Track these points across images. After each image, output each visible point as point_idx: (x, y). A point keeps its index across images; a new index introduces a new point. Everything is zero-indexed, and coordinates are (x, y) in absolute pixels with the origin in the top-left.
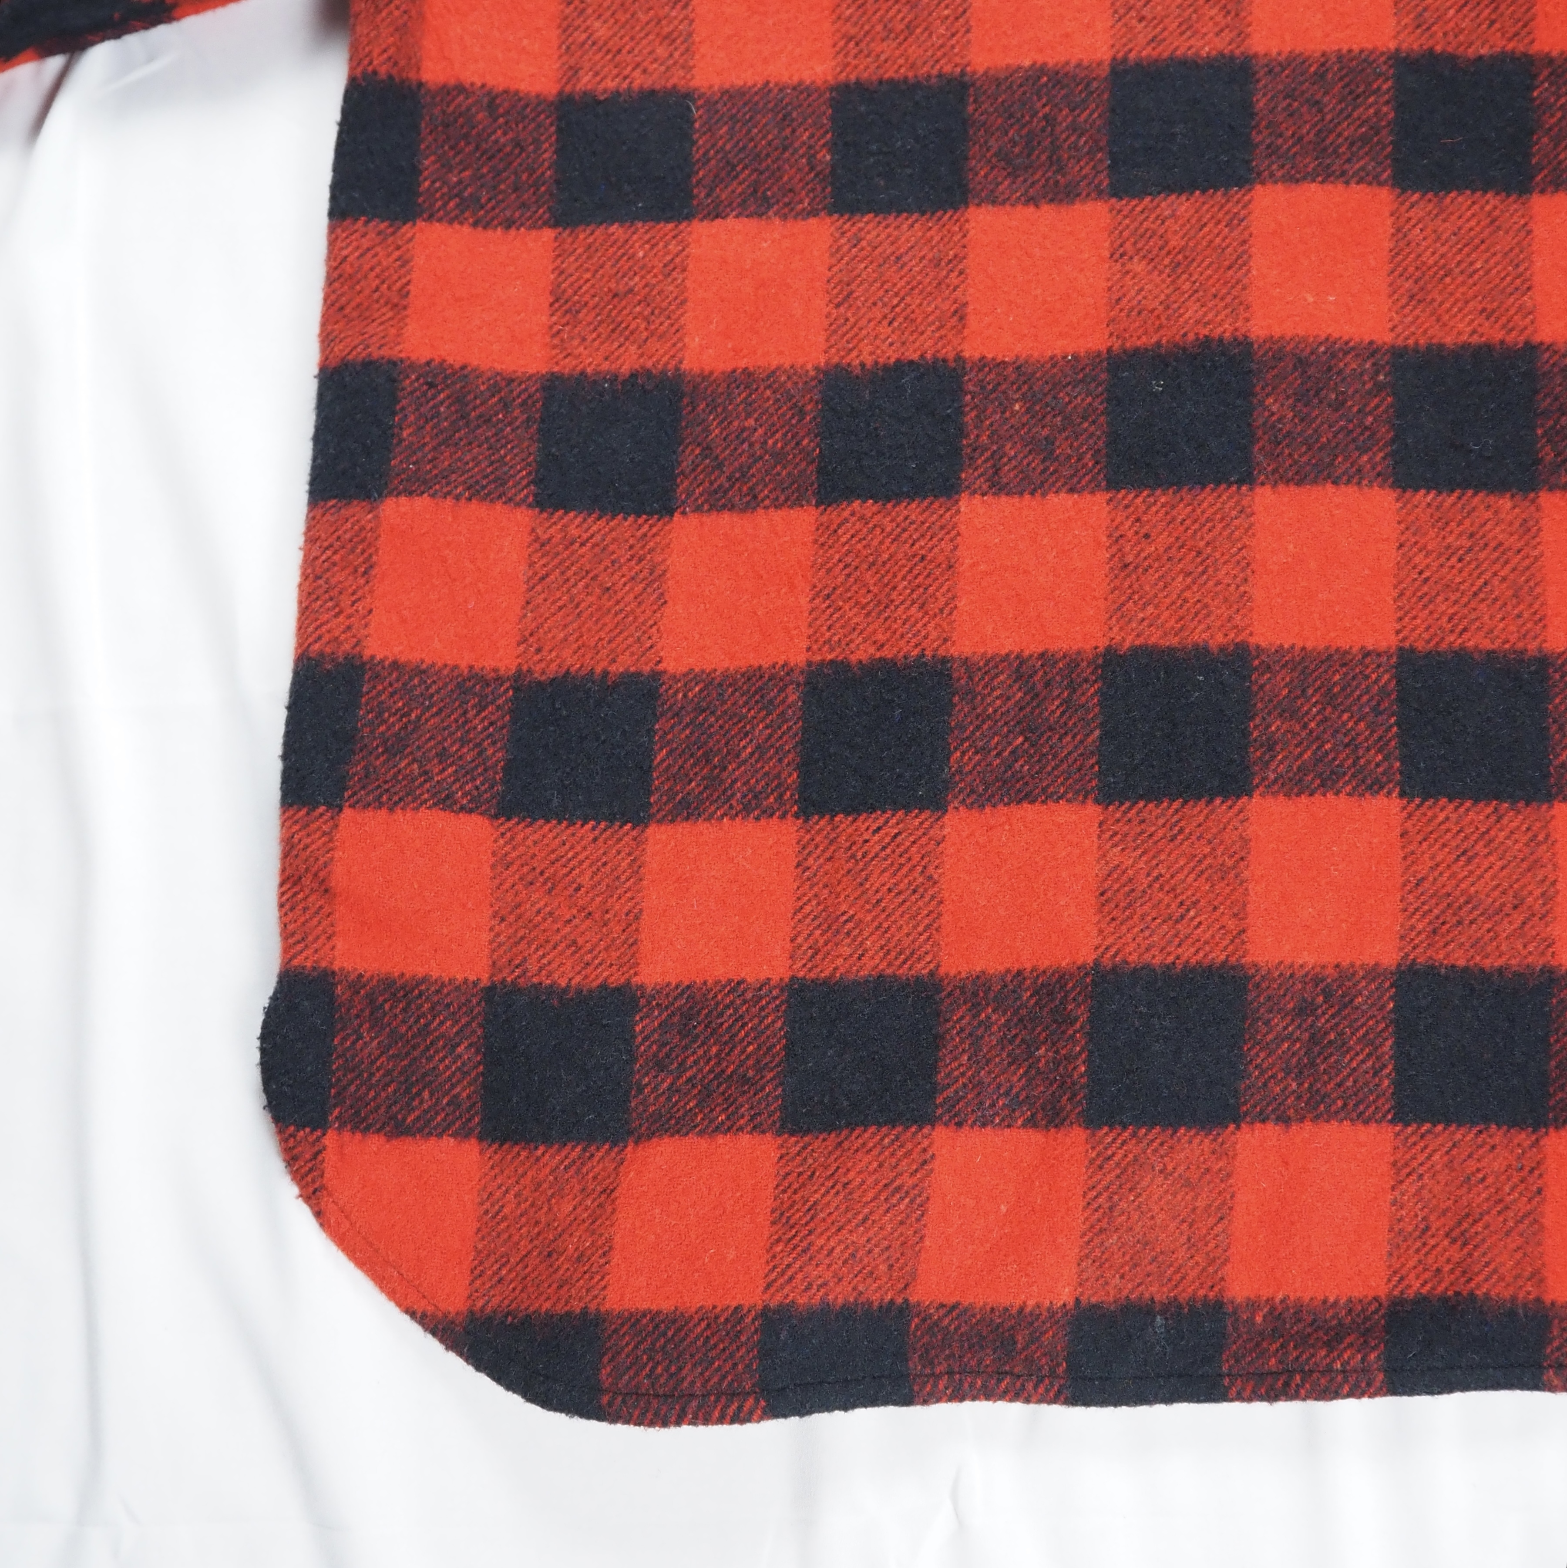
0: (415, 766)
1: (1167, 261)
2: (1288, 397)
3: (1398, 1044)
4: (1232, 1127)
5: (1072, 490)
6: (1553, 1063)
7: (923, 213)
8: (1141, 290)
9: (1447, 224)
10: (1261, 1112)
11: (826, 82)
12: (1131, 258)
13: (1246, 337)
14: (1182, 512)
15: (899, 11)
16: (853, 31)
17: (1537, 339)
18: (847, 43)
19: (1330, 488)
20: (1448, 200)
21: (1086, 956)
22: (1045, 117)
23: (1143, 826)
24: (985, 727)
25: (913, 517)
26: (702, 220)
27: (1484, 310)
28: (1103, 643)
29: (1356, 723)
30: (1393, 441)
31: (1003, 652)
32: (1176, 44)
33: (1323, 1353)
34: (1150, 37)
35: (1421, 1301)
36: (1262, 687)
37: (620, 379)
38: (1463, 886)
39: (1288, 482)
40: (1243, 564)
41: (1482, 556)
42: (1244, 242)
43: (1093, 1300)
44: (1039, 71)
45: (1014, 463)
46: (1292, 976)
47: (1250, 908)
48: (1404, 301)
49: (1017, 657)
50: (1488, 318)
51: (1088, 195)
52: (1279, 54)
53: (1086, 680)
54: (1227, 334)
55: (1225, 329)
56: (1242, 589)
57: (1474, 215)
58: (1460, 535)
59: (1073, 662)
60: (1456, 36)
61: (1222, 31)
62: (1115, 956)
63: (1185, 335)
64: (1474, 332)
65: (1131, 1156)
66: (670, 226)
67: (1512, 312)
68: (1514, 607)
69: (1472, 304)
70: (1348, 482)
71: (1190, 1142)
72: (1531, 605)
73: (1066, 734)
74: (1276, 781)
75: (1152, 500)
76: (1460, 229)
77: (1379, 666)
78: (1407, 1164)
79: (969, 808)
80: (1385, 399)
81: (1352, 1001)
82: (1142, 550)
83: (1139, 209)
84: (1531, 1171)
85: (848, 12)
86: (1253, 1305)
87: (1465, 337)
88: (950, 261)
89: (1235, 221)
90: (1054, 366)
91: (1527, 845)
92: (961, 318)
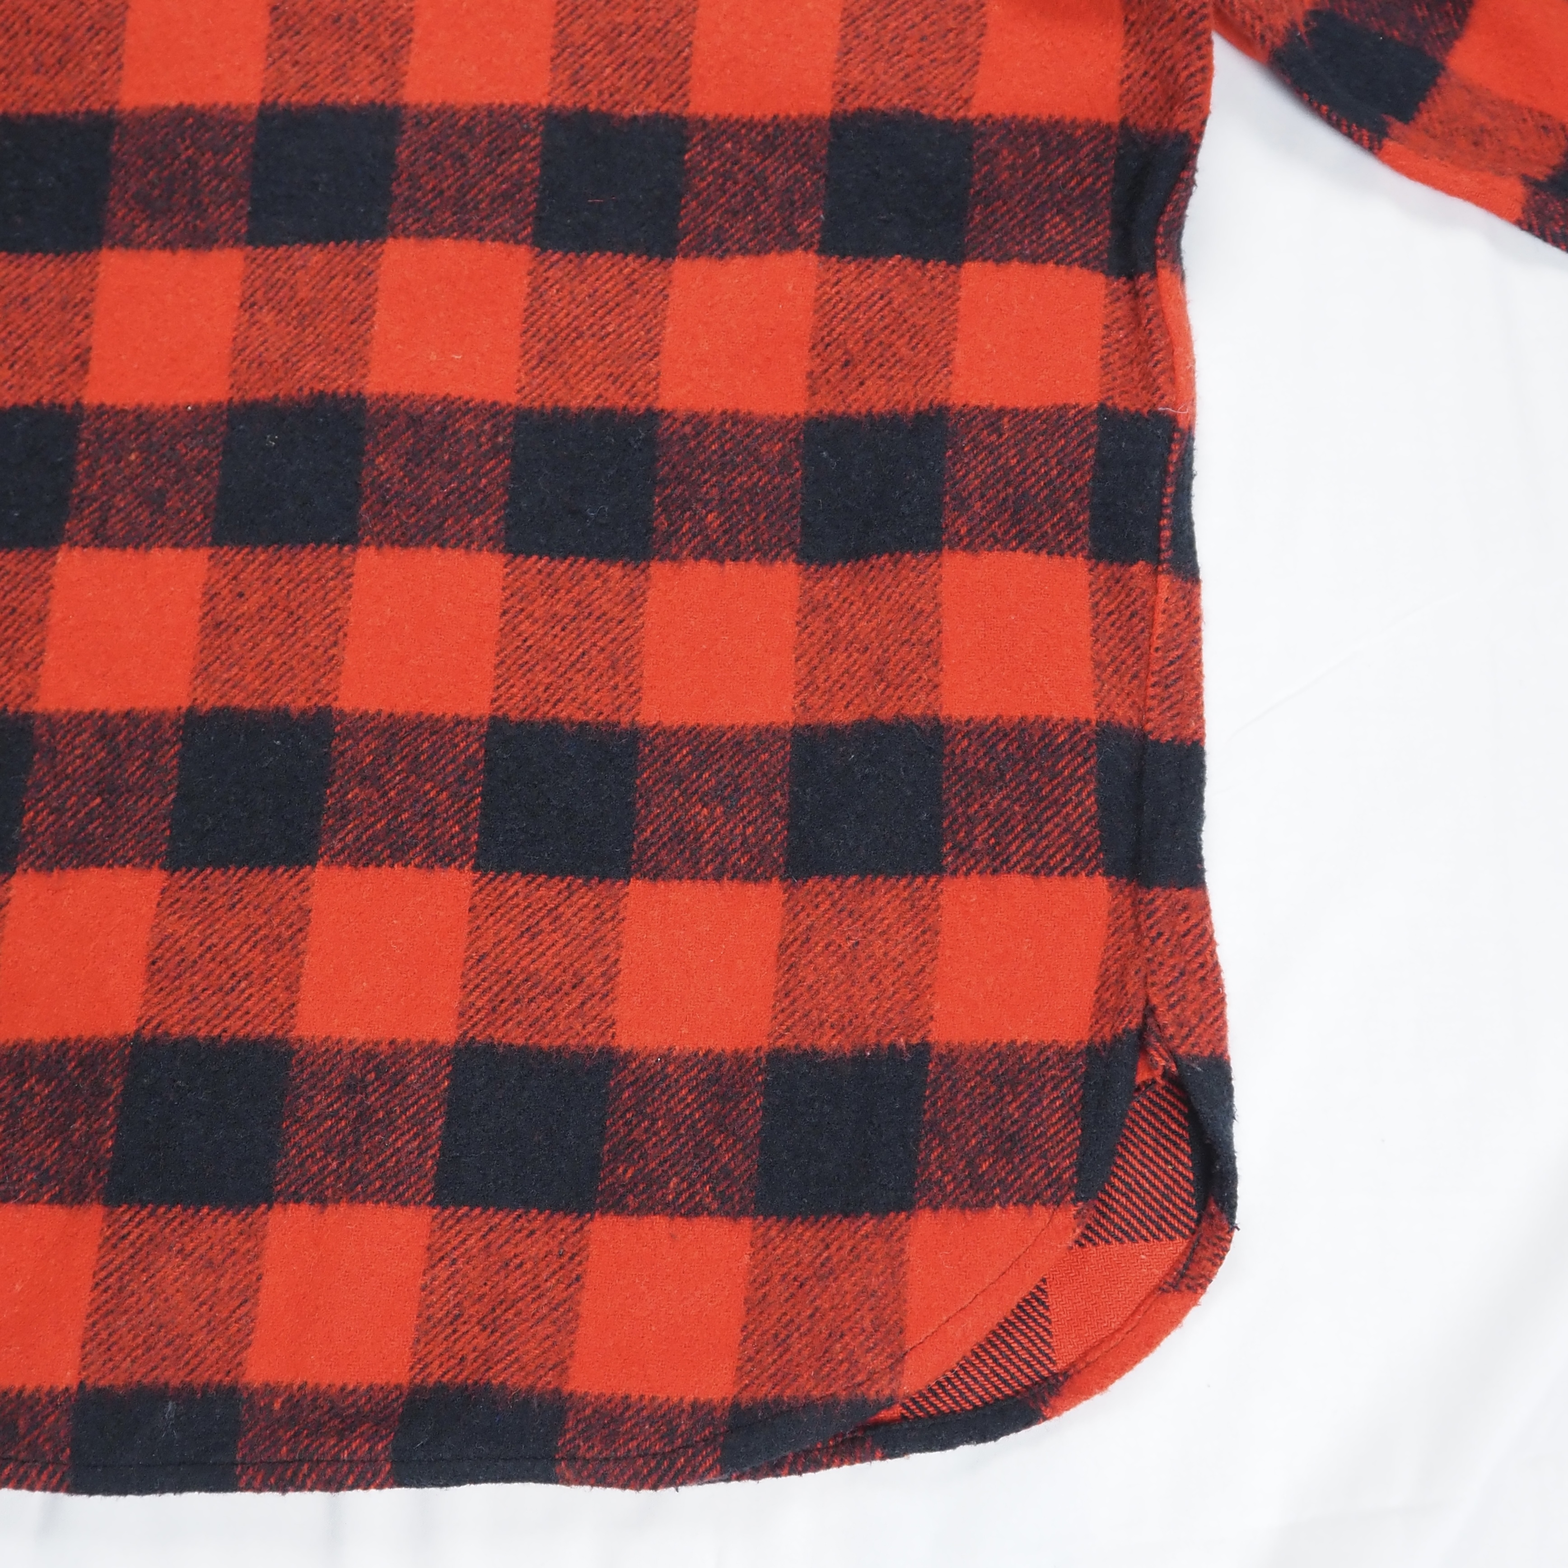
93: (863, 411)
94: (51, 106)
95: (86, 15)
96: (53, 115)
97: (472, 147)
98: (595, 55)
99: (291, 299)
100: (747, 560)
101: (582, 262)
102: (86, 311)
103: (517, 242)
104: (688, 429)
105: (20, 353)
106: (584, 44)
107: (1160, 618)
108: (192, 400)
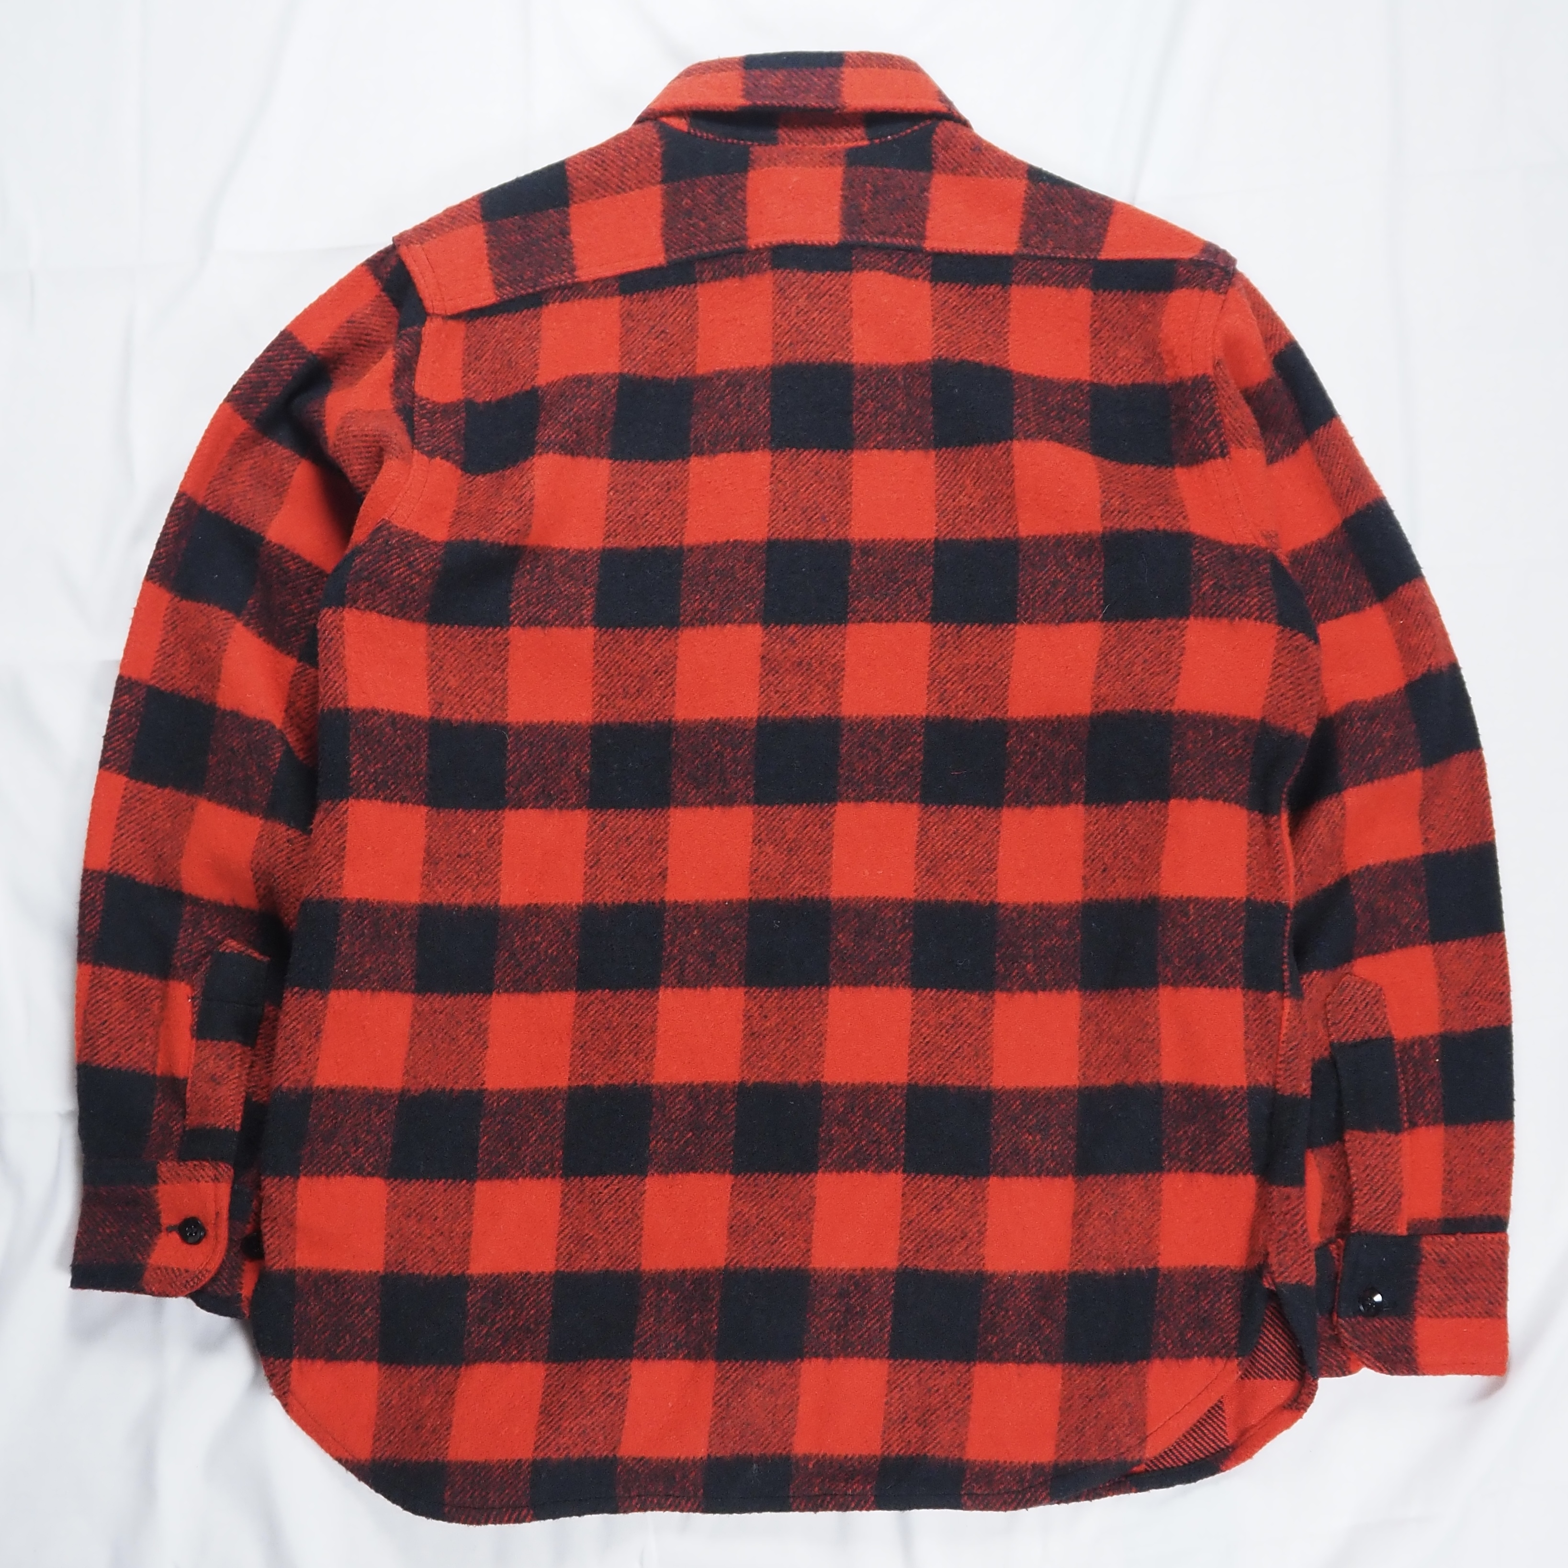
0: (340, 1148)
1: (785, 846)
2: (851, 934)
3: (895, 1314)
4: (799, 1360)
5: (724, 986)
6: (981, 1325)
7: (644, 809)
8: (769, 864)
9: (950, 827)
10: (815, 1352)
11: (588, 723)
12: (765, 843)
13: (827, 898)
14: (787, 1002)
15: (632, 681)
16: (605, 692)
17: (997, 900)
18: (601, 699)
19: (873, 988)
20: (953, 811)
21: (721, 1263)
22: (717, 752)
23: (756, 1188)
24: (670, 1126)
25: (632, 1000)
26: (510, 809)
27: (968, 881)
28: (738, 1080)
29: (881, 1129)
30: (911, 961)
31: (682, 1083)
32: (797, 709)
33: (842, 1485)
34: (781, 704)
35: (899, 1458)
36: (828, 1108)
37: (463, 910)
38: (934, 1226)
39: (849, 985)
40: (820, 1034)
41: (960, 1030)
42: (829, 839)
43: (718, 1455)
44: (714, 723)
45: (692, 967)
46: (835, 1275)
47: (814, 1236)
48: (923, 873)
49: (689, 1086)
50: (970, 886)
51: (741, 802)
52: (857, 717)
53: (728, 1101)
54: (817, 896)
55: (816, 893)
56: (818, 1050)
57: (966, 822)
58: (948, 1016)
59: (722, 1088)
60: (963, 708)
61: (824, 701)
62: (737, 1263)
63: (792, 895)
64: (962, 894)
65: (740, 1377)
66: (492, 813)
67: (984, 883)
68: (975, 1062)
69: (962, 877)
70: (884, 985)
71: (774, 1369)
72: (984, 1061)
73: (716, 1132)
74: (831, 1164)
75: (769, 994)
76: (958, 830)
77: (896, 1095)
78: (894, 1383)
79: (660, 1173)
80: (908, 934)
81: (870, 1289)
82: (763, 1025)
83: (770, 813)
84: (965, 1386)
85: (603, 680)
86: (807, 1458)
87: (956, 898)
88: (658, 842)
89: (825, 825)
90: (718, 907)
91: (971, 1202)
92: (664, 877)
93: (1115, 897)
94: (634, 718)
95: (653, 663)
96: (636, 724)
97: (884, 743)
98: (953, 684)
99: (782, 838)
100: (1051, 990)
101: (950, 810)
102: (664, 846)
103: (912, 802)
104: (1014, 914)
105: (627, 870)
106: (946, 677)
107: (1285, 1024)
108: (727, 898)
